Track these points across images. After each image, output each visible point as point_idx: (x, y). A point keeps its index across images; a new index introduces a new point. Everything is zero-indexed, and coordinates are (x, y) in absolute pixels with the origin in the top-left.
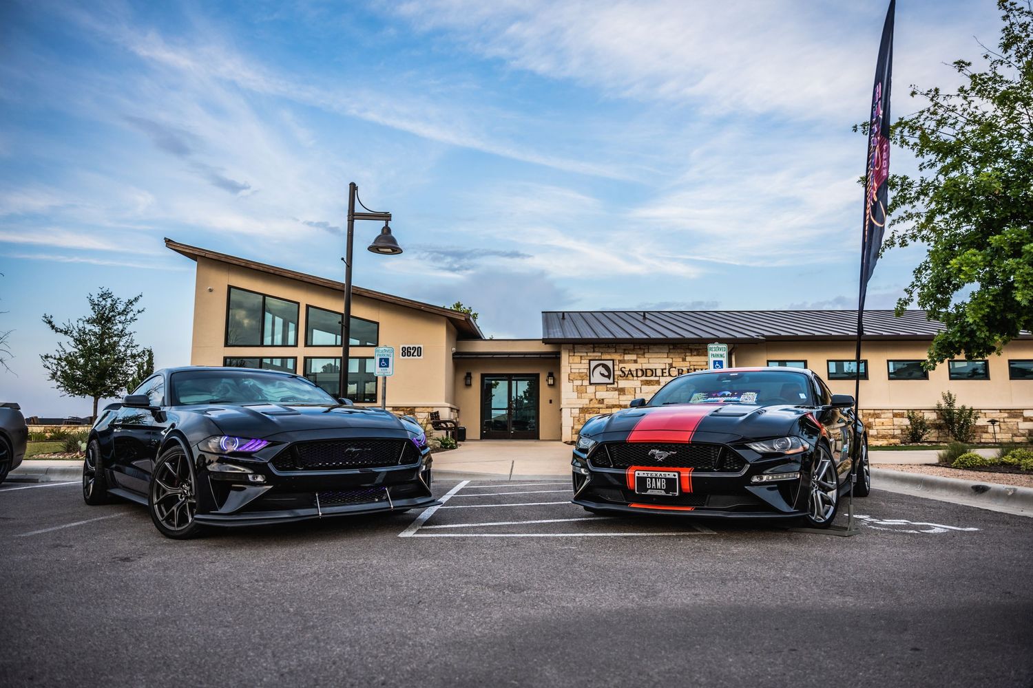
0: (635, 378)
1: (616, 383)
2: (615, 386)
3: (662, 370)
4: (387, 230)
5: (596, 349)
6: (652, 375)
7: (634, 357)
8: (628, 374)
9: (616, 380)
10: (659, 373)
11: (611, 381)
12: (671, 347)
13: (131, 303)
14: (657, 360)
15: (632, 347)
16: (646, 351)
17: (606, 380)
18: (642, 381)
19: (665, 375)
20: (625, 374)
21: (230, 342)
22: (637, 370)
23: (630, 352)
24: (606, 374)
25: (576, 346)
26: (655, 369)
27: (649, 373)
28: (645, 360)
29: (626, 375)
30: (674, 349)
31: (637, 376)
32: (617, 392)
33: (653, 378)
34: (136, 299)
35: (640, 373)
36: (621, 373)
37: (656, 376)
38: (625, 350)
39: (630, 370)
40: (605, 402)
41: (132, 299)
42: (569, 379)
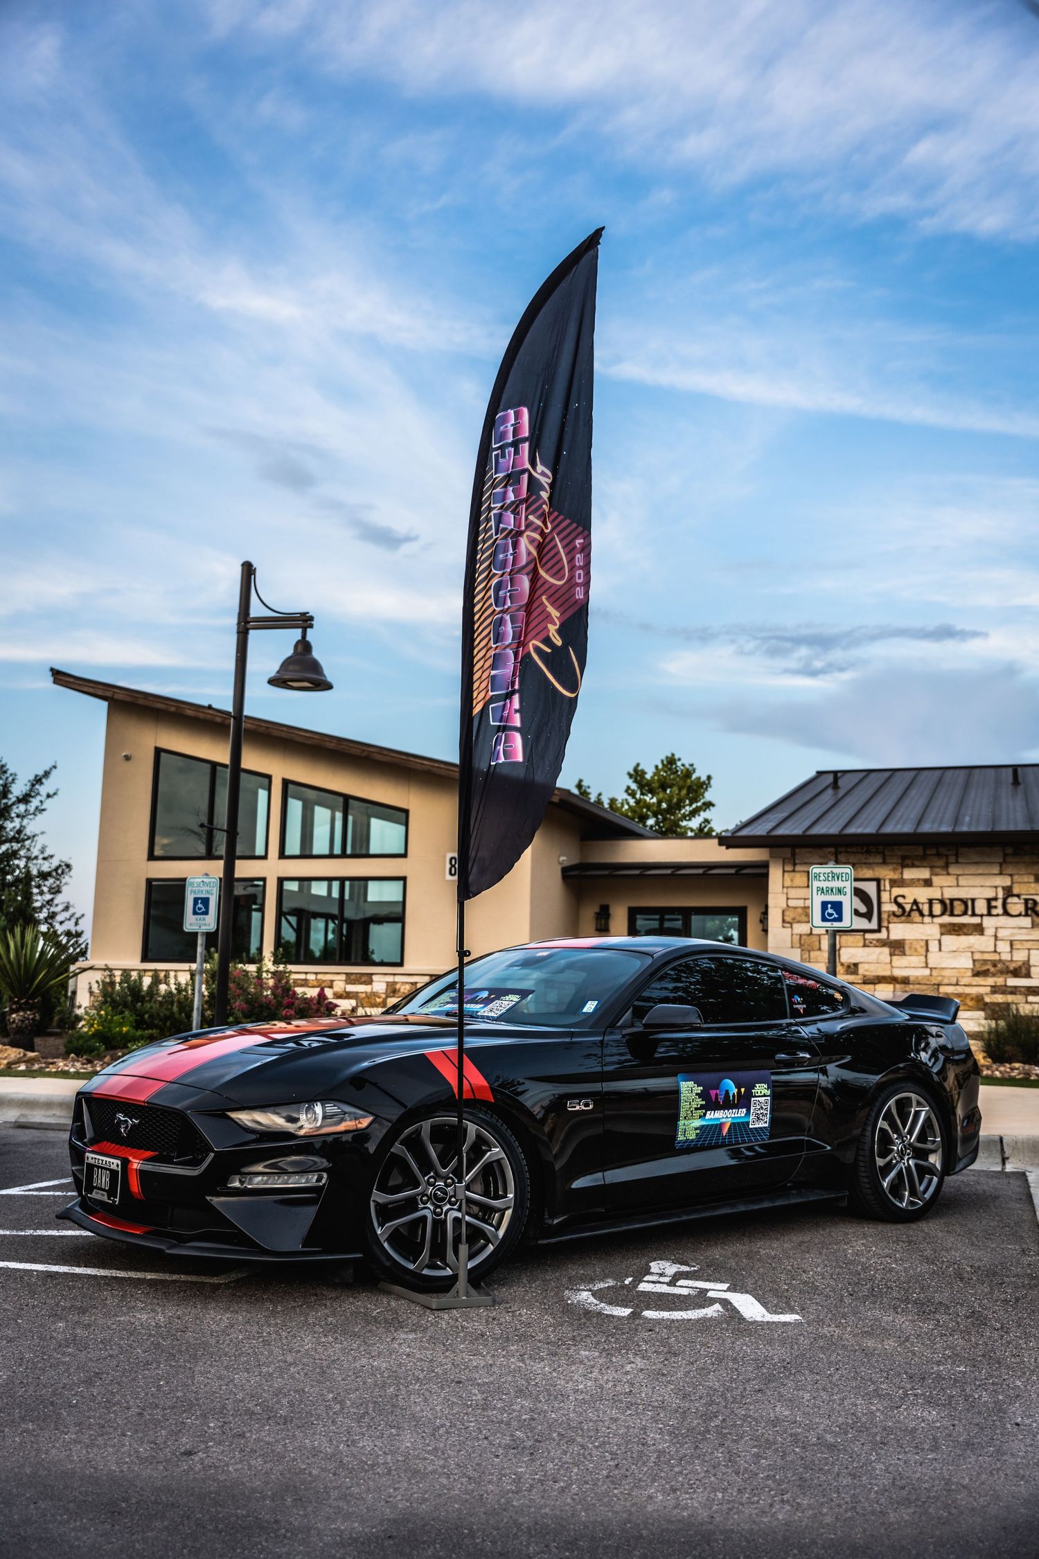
0: (927, 919)
1: (884, 930)
2: (883, 935)
3: (989, 901)
4: (304, 647)
5: (842, 858)
6: (965, 913)
7: (924, 873)
8: (912, 910)
9: (885, 924)
10: (981, 907)
11: (874, 925)
12: (1009, 850)
13: (38, 780)
14: (978, 881)
15: (920, 851)
16: (952, 859)
17: (862, 924)
18: (942, 926)
19: (994, 912)
20: (903, 909)
21: (157, 852)
22: (931, 902)
23: (917, 863)
24: (863, 909)
25: (797, 850)
26: (973, 900)
27: (959, 908)
28: (950, 880)
29: (904, 914)
30: (1015, 854)
31: (931, 915)
32: (886, 950)
33: (966, 920)
34: (47, 774)
35: (937, 909)
36: (894, 908)
37: (974, 914)
38: (904, 858)
39: (915, 902)
40: (861, 970)
41: (41, 773)
42: (784, 921)
